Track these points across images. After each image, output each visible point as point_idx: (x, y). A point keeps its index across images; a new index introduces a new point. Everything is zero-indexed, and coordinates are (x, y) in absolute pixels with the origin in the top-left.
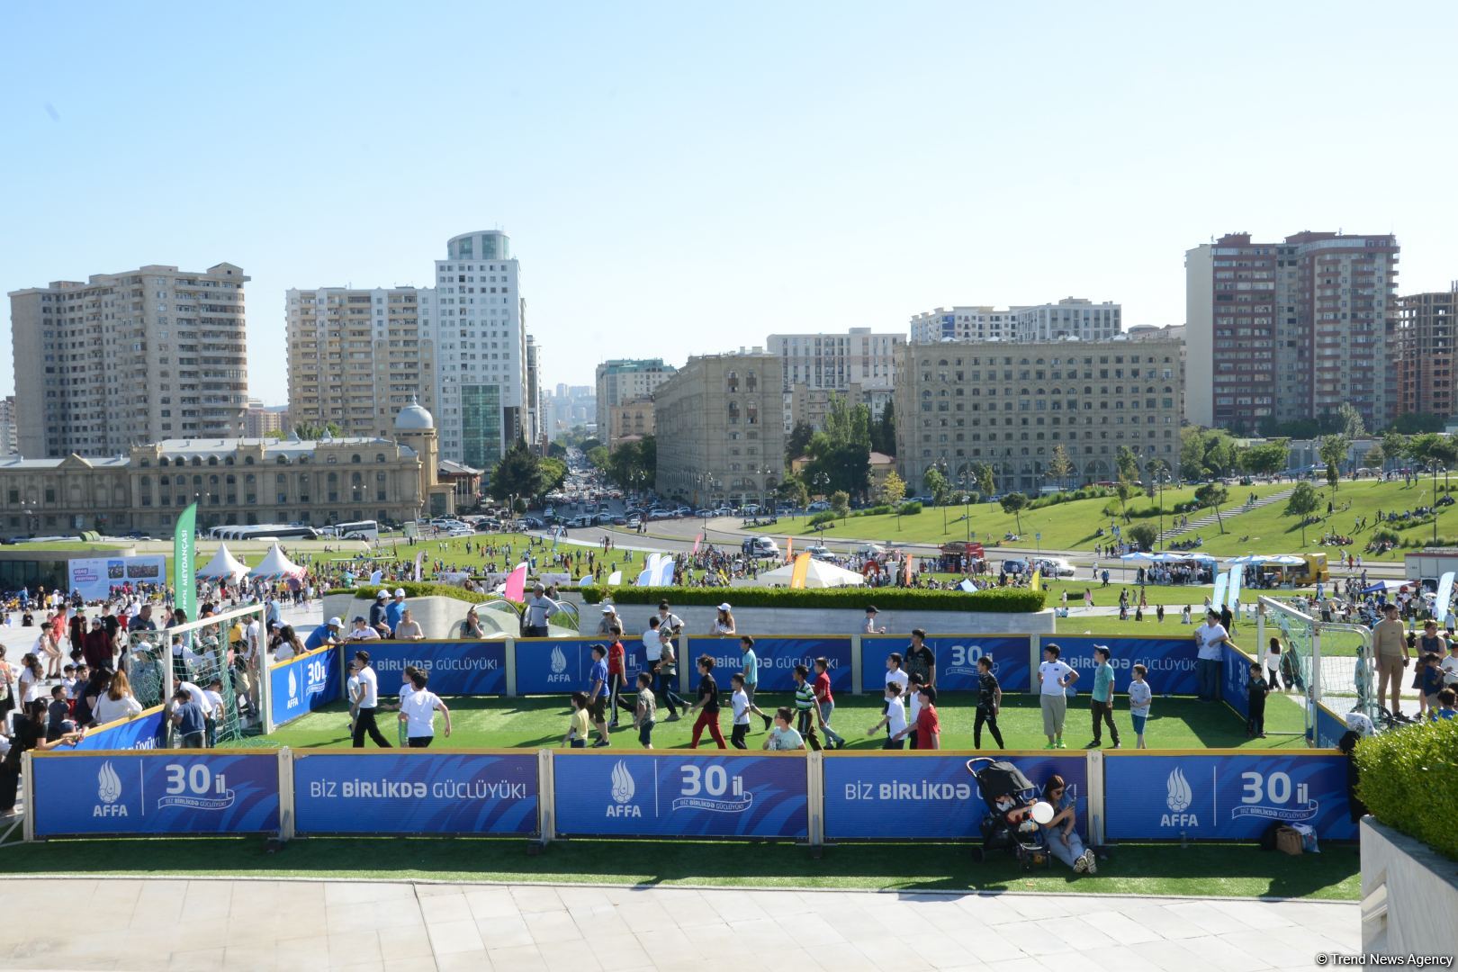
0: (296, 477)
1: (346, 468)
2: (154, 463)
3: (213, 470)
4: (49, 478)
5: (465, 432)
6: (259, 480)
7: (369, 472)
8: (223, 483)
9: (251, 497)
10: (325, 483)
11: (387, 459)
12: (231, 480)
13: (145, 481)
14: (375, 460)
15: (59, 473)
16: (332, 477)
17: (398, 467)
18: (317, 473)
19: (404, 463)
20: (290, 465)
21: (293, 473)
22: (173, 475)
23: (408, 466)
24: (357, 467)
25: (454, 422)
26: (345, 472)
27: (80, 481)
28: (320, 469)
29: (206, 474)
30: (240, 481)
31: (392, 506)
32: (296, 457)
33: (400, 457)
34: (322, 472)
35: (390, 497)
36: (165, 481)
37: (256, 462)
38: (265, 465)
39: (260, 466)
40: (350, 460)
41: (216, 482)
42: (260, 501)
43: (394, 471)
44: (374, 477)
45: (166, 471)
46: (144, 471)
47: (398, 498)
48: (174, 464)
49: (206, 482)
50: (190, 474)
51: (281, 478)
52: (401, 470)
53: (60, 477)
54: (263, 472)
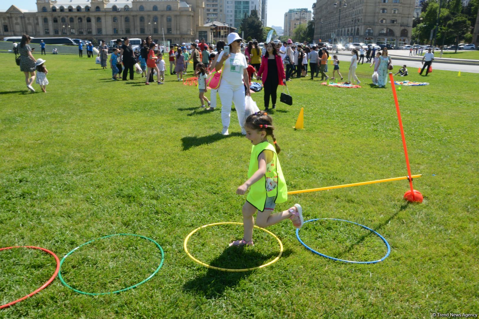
0: (123, 19)
1: (149, 13)
2: (49, 10)
3: (79, 14)
4: (4, 19)
5: (235, 20)
6: (103, 20)
7: (162, 16)
8: (85, 21)
9: (99, 31)
10: (138, 23)
11: (172, 8)
12: (89, 20)
13: (45, 20)
14: (165, 9)
15: (8, 15)
16: (142, 19)
17: (178, 13)
18: (133, 16)
19: (182, 11)
20: (119, 12)
21: (121, 16)
22: (59, 17)
23: (185, 13)
24: (155, 13)
25: (231, 16)
26: (149, 16)
27: (19, 21)
28: (135, 13)
29: (76, 16)
30: (93, 21)
31: (175, 36)
32: (123, 7)
33: (180, 8)
34: (136, 16)
35: (174, 32)
36: (55, 21)
37: (101, 10)
38: (106, 11)
39: (103, 12)
40: (152, 9)
41: (81, 21)
42: (104, 32)
43: (176, 16)
44: (165, 20)
45: (55, 14)
46: (44, 14)
47: (178, 32)
48: (59, 10)
49: (76, 21)
50: (67, 16)
51: (115, 19)
52: (180, 16)
53: (8, 18)
54: (105, 16)
